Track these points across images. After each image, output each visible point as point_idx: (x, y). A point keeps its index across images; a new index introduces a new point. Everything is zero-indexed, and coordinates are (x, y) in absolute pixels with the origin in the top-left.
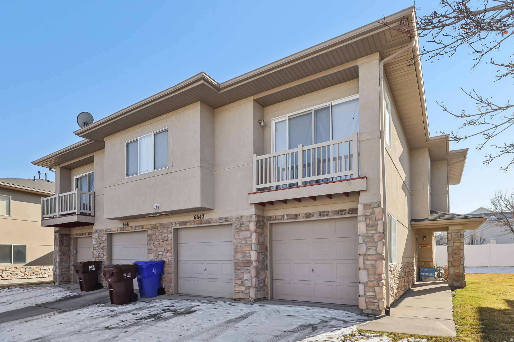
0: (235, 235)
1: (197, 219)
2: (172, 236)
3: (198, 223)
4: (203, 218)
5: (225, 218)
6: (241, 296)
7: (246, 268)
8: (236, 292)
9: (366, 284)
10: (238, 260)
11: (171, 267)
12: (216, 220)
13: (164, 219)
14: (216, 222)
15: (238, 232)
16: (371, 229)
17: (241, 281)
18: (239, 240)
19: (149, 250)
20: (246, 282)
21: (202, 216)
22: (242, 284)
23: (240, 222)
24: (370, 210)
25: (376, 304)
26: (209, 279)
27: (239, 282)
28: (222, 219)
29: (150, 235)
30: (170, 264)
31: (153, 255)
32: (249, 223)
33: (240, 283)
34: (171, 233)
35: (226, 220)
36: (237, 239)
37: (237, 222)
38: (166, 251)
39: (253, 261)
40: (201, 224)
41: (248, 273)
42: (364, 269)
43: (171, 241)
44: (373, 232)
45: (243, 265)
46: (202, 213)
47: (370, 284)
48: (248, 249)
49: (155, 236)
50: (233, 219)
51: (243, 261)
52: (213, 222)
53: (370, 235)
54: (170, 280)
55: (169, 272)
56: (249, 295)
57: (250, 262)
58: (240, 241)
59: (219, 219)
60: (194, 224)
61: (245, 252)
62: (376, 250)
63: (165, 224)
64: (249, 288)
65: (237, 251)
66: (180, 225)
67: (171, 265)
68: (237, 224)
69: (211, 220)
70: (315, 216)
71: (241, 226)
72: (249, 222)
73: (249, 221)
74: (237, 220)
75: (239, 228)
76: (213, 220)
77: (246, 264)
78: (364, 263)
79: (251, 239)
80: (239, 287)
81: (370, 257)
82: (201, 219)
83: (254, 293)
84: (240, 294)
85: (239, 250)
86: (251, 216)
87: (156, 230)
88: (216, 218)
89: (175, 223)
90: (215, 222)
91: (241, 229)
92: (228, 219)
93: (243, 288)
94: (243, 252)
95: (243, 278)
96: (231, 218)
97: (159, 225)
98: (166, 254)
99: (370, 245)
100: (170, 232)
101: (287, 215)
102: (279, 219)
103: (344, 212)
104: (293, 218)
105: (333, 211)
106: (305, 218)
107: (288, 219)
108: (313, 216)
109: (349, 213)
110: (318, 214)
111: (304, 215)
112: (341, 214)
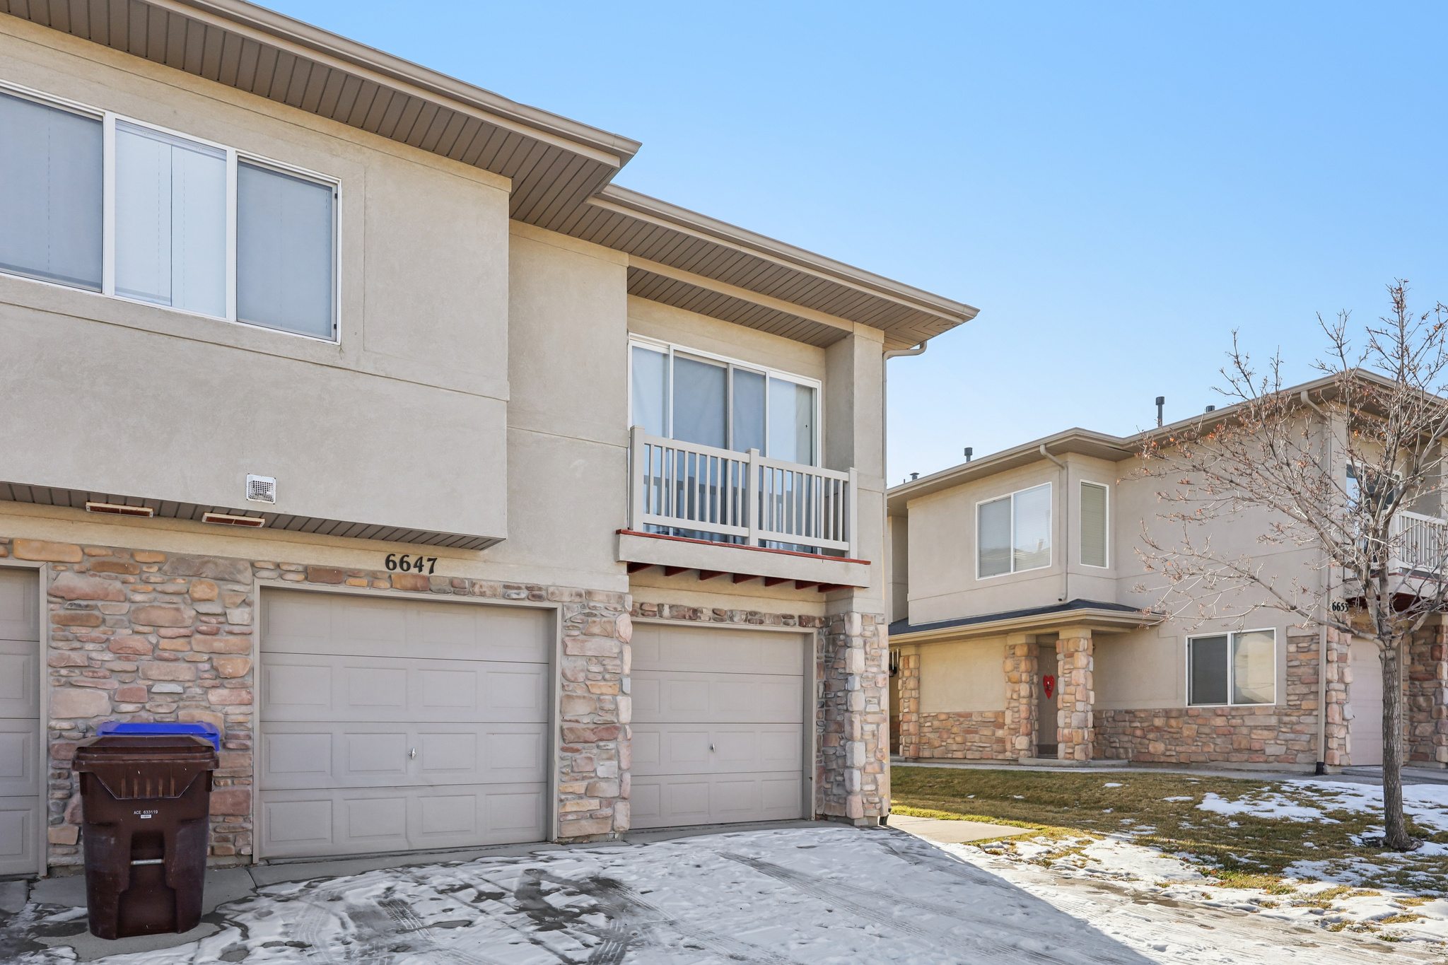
0: (569, 644)
1: (398, 570)
2: (253, 619)
3: (409, 586)
4: (431, 571)
5: (527, 588)
6: (589, 827)
7: (602, 744)
8: (570, 817)
9: (863, 769)
10: (577, 721)
11: (246, 748)
12: (491, 587)
13: (189, 538)
14: (494, 596)
15: (579, 638)
16: (872, 663)
17: (585, 783)
18: (581, 663)
19: (64, 672)
20: (603, 785)
21: (427, 565)
22: (589, 793)
23: (584, 607)
24: (872, 628)
25: (878, 806)
27: (580, 787)
28: (519, 588)
29: (74, 596)
30: (237, 737)
31: (105, 694)
32: (614, 615)
33: (583, 791)
34: (246, 603)
35: (534, 592)
36: (573, 658)
37: (575, 606)
38: (208, 683)
39: (625, 724)
40: (423, 590)
41: (610, 759)
42: (862, 739)
43: (239, 637)
44: (875, 670)
45: (593, 738)
46: (427, 551)
47: (869, 769)
48: (610, 691)
49: (126, 606)
50: (562, 594)
51: (592, 726)
52: (482, 594)
53: (870, 675)
54: (236, 804)
55: (235, 772)
56: (611, 822)
57: (617, 728)
58: (585, 664)
59: (507, 587)
60: (389, 585)
61: (602, 697)
62: (879, 703)
63: (206, 562)
64: (609, 802)
65: (575, 694)
66: (306, 578)
67: (249, 743)
68: (575, 613)
69: (473, 585)
70: (736, 619)
71: (590, 619)
72: (612, 613)
73: (615, 609)
74: (577, 599)
75: (580, 626)
76: (481, 586)
77: (604, 735)
78: (862, 728)
79: (618, 662)
80: (579, 801)
81: (870, 718)
82: (420, 570)
83: (627, 816)
84: (584, 822)
85: (579, 692)
86: (621, 597)
87: (131, 579)
88: (491, 581)
89: (278, 566)
90: (488, 593)
91: (591, 630)
92: (543, 593)
93: (594, 804)
94: (594, 697)
95: (593, 775)
96: (557, 592)
97: (160, 558)
98: (206, 693)
99: (870, 694)
100: (239, 601)
101: (671, 607)
102: (650, 613)
103: (791, 621)
104: (687, 617)
105: (770, 614)
106: (712, 621)
107: (673, 617)
108: (731, 619)
109: (801, 624)
110: (744, 617)
111: (710, 613)
112: (786, 624)
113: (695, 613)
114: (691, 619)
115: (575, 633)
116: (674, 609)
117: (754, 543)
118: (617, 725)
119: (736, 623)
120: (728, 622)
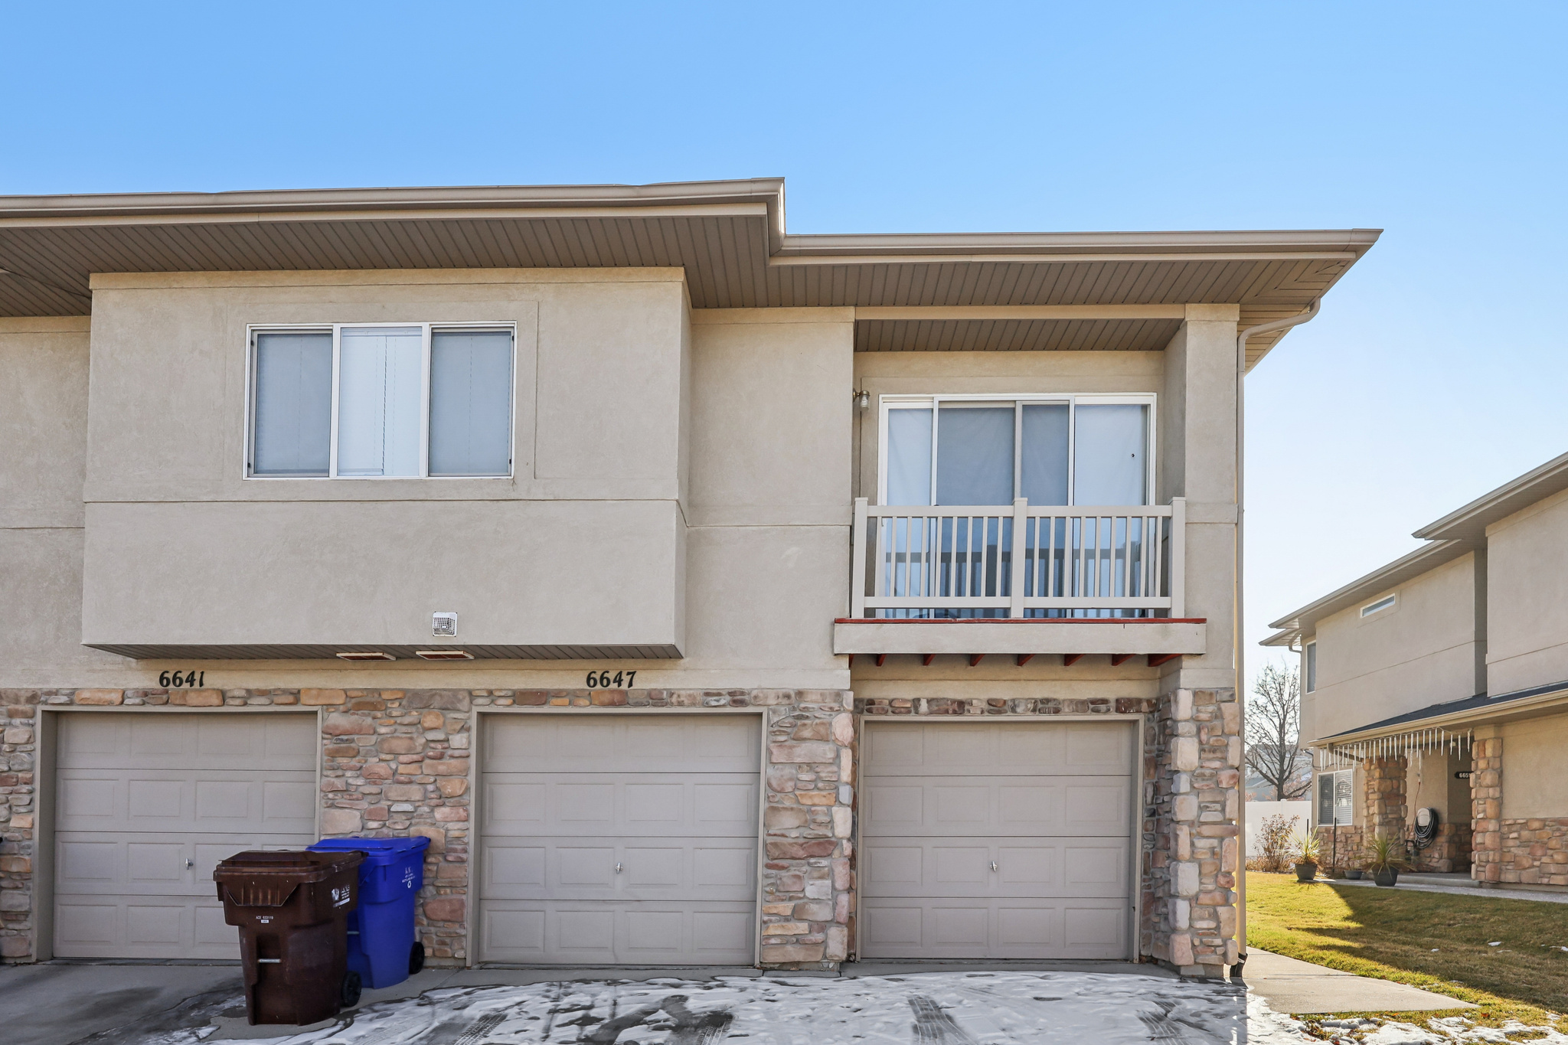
0: (775, 751)
1: (599, 686)
2: (469, 743)
3: (607, 701)
4: (630, 685)
5: (731, 694)
6: (794, 953)
7: (812, 860)
8: (773, 941)
9: (1194, 900)
10: (783, 836)
11: (462, 861)
12: (690, 695)
13: (424, 675)
14: (693, 704)
15: (786, 743)
16: (1211, 755)
17: (792, 904)
18: (788, 771)
19: (331, 795)
20: (814, 907)
21: (626, 679)
22: (797, 914)
23: (794, 709)
24: (1211, 708)
25: (1220, 951)
26: (637, 903)
27: (786, 908)
28: (719, 694)
29: (338, 732)
30: (455, 850)
31: (358, 814)
32: (830, 715)
33: (789, 913)
34: (465, 729)
35: (737, 698)
36: (780, 766)
37: (783, 708)
38: (434, 802)
39: (842, 838)
40: (620, 704)
41: (821, 878)
42: (1193, 858)
43: (460, 760)
44: (1217, 764)
45: (801, 853)
46: (627, 665)
47: (1205, 899)
48: (824, 801)
49: (374, 737)
50: (767, 698)
51: (802, 841)
52: (681, 704)
53: (1207, 772)
54: (453, 911)
55: (452, 882)
56: (822, 949)
57: (831, 843)
58: (794, 772)
59: (707, 694)
60: (588, 703)
61: (813, 809)
62: (1223, 810)
63: (436, 694)
64: (823, 926)
65: (780, 806)
66: (514, 702)
67: (464, 856)
68: (783, 715)
69: (672, 695)
70: (1020, 710)
71: (799, 723)
72: (829, 713)
73: (831, 709)
74: (785, 701)
75: (789, 730)
76: (679, 696)
77: (816, 850)
78: (1192, 844)
79: (835, 768)
80: (784, 924)
81: (1206, 830)
82: (619, 685)
83: (842, 943)
84: (789, 948)
85: (787, 804)
86: (838, 695)
87: (379, 714)
88: (690, 689)
89: (490, 693)
90: (686, 702)
91: (801, 734)
92: (746, 697)
93: (802, 928)
94: (805, 808)
95: (801, 895)
96: (761, 695)
97: (399, 695)
98: (432, 811)
99: (1207, 797)
100: (458, 727)
101: (929, 701)
102: (902, 710)
103: (1103, 707)
104: (950, 712)
105: (1071, 701)
106: (986, 714)
107: (931, 713)
108: (1013, 710)
109: (1118, 710)
110: (1030, 706)
111: (985, 706)
112: (1097, 711)
113: (961, 706)
114: (955, 712)
115: (782, 738)
116: (934, 703)
117: (1017, 613)
118: (833, 839)
119: (1021, 715)
120: (1009, 713)
